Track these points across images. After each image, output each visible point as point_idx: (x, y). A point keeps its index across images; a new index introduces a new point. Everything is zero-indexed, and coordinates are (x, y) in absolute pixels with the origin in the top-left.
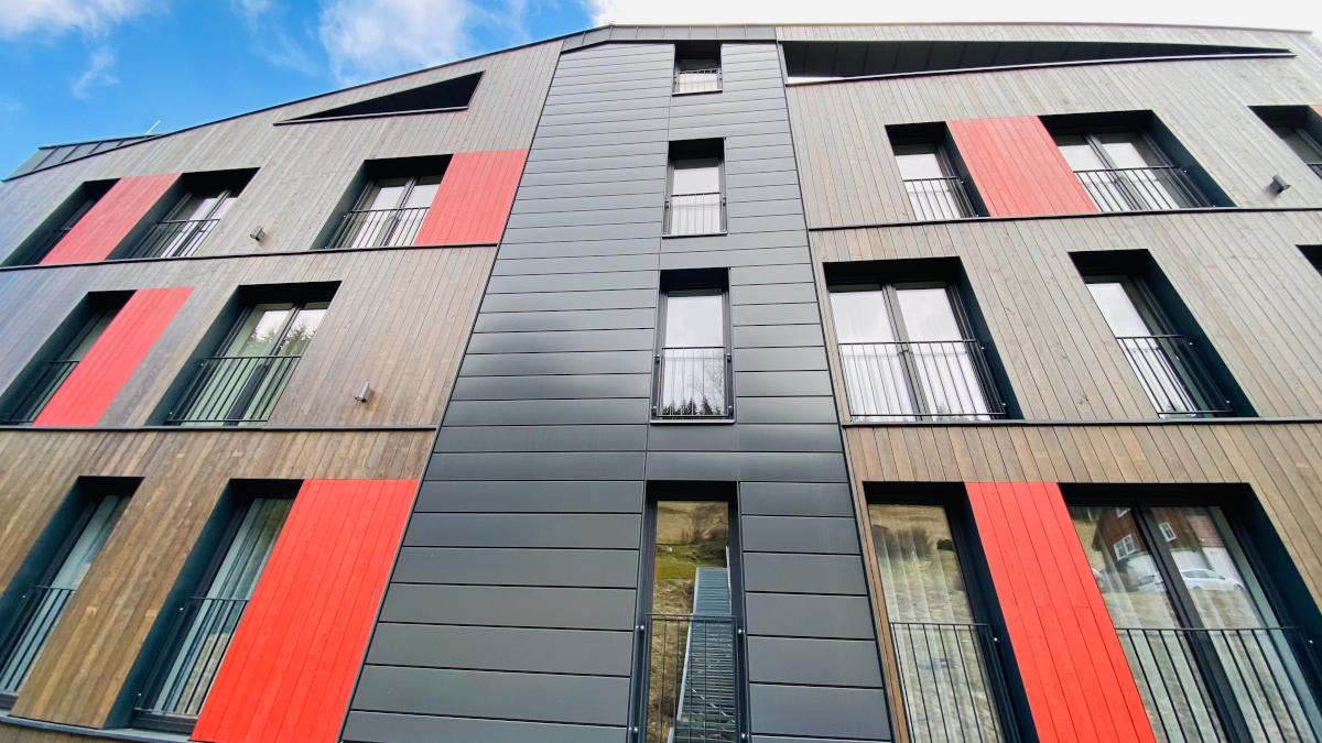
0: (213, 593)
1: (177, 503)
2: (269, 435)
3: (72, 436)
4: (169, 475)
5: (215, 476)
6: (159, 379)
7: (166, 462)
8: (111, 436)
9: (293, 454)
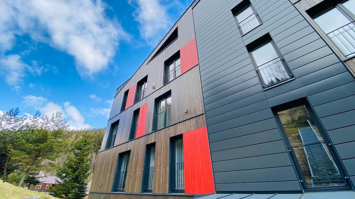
0: (176, 162)
1: (163, 145)
2: (172, 126)
3: (142, 138)
4: (159, 140)
5: (167, 138)
6: (150, 122)
7: (158, 138)
8: (148, 135)
9: (178, 129)
